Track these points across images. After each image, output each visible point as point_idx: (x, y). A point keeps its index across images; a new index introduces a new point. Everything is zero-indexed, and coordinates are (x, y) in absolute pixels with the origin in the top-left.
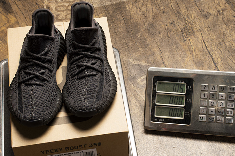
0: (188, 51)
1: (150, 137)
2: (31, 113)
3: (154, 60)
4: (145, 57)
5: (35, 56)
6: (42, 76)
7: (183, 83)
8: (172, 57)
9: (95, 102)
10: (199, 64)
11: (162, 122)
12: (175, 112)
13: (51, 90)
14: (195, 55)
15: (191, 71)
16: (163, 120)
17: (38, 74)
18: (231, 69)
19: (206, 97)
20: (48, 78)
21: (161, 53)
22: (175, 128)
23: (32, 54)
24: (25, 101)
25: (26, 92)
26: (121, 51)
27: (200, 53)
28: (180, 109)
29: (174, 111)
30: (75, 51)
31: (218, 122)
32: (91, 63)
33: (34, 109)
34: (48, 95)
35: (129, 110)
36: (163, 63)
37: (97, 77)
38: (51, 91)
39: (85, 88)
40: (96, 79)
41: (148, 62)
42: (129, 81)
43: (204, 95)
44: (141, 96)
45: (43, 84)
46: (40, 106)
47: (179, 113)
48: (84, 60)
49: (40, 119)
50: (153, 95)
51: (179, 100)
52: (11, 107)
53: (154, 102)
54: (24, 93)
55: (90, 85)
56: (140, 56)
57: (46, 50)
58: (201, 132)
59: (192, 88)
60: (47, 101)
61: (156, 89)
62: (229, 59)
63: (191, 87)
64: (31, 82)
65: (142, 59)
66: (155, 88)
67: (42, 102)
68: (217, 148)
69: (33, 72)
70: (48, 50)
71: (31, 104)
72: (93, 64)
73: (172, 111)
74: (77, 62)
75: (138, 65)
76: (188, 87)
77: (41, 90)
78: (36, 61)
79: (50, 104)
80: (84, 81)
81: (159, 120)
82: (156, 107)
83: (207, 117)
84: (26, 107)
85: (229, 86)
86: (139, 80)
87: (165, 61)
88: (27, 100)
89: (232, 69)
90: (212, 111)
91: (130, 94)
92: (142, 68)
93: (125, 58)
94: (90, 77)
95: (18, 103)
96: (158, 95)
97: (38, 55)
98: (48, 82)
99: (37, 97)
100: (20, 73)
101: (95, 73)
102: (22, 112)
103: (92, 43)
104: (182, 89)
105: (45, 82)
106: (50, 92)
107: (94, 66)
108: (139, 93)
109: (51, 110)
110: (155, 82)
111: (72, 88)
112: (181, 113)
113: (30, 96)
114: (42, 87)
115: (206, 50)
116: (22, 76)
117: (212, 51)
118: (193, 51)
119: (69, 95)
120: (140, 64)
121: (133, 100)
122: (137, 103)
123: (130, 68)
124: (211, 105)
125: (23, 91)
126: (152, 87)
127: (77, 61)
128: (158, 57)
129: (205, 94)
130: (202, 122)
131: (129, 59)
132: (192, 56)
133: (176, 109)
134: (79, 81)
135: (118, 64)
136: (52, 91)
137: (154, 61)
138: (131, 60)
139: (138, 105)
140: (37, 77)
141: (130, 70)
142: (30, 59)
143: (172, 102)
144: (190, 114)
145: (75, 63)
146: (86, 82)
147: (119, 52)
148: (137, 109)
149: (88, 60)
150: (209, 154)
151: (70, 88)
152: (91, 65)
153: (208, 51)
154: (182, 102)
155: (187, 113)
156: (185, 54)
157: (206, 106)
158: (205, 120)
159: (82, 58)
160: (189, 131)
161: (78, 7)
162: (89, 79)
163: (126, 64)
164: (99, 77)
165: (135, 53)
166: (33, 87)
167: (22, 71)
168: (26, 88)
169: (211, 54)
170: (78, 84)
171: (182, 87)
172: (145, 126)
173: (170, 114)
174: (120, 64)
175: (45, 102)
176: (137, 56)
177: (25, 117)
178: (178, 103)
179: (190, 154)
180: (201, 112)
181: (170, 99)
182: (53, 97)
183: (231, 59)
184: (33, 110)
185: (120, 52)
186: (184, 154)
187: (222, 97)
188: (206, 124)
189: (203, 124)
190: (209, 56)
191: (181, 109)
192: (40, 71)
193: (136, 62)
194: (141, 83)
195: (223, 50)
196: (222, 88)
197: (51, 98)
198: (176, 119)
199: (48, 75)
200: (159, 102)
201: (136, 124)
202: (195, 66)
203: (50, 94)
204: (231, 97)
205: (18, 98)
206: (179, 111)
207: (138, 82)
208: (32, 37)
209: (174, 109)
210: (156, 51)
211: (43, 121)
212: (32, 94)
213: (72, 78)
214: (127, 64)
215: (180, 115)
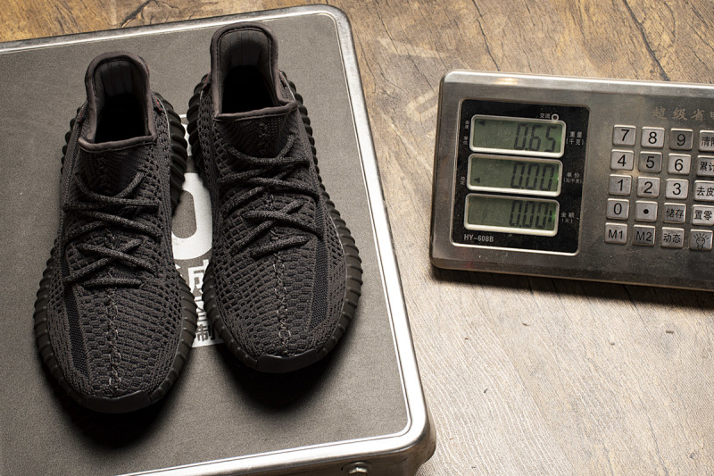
0: (567, 11)
1: (451, 292)
2: (111, 375)
3: (459, 41)
4: (428, 32)
5: (106, 201)
6: (132, 258)
7: (555, 121)
8: (517, 29)
9: (311, 327)
10: (601, 54)
11: (489, 244)
12: (529, 214)
13: (162, 296)
14: (587, 22)
15: (579, 83)
16: (491, 239)
17: (121, 254)
18: (703, 69)
19: (629, 165)
20: (151, 263)
21: (480, 19)
22: (529, 263)
23: (97, 195)
24: (90, 339)
25: (90, 311)
26: (352, 10)
27: (605, 19)
28: (545, 204)
29: (526, 212)
30: (239, 175)
31: (665, 244)
32: (288, 207)
33: (118, 362)
34: (156, 312)
35: (386, 209)
36: (488, 51)
37: (308, 249)
38: (163, 300)
39: (277, 285)
40: (306, 257)
41: (439, 47)
42: (379, 109)
43: (623, 161)
44: (418, 158)
45: (139, 282)
46: (136, 350)
47: (542, 215)
48: (265, 203)
49: (140, 389)
50: (458, 159)
51: (543, 175)
52: (52, 354)
53: (462, 183)
54: (85, 313)
55: (291, 275)
56: (414, 26)
57: (137, 180)
58: (611, 276)
59: (584, 137)
60: (154, 331)
61: (468, 140)
62: (696, 36)
63: (580, 134)
64: (101, 280)
65: (419, 39)
66: (466, 138)
67: (140, 336)
68: (662, 326)
69: (106, 251)
70: (142, 180)
71: (110, 346)
72: (294, 211)
73: (520, 211)
74: (247, 208)
75: (409, 57)
76: (573, 134)
77: (134, 301)
78: (112, 217)
79: (165, 339)
80: (270, 265)
81: (479, 238)
82: (470, 198)
83: (630, 229)
84: (97, 356)
85: (701, 131)
86: (412, 106)
87: (493, 44)
88: (97, 335)
89: (707, 68)
90: (646, 211)
91: (384, 151)
92: (421, 67)
93: (366, 36)
94: (289, 251)
95: (70, 346)
96: (475, 160)
97: (114, 199)
98: (153, 273)
99: (124, 323)
100: (68, 252)
101: (301, 239)
102: (85, 371)
103: (284, 151)
104: (551, 139)
105: (144, 276)
106: (160, 303)
107: (297, 218)
108: (411, 148)
109: (167, 357)
110: (466, 117)
111: (236, 287)
112: (548, 216)
113: (102, 321)
114: (135, 291)
115: (624, 9)
116: (73, 262)
117: (643, 11)
118: (583, 10)
119: (227, 308)
120: (413, 54)
121: (394, 172)
122: (406, 182)
123: (383, 66)
124: (645, 192)
125: (83, 308)
126: (457, 136)
127: (246, 205)
128: (470, 31)
129: (624, 156)
130: (615, 247)
131: (379, 39)
132: (578, 28)
133: (533, 202)
134: (255, 264)
135: (348, 59)
136: (167, 299)
137: (457, 45)
138: (384, 42)
139: (410, 187)
140: (118, 263)
141: (382, 74)
142: (93, 210)
143: (520, 183)
144: (576, 220)
145: (239, 212)
146: (279, 267)
147: (348, 21)
148: (408, 202)
149: (277, 201)
150: (636, 346)
151: (230, 287)
152: (289, 217)
153: (629, 9)
154: (551, 181)
155: (567, 216)
156: (555, 19)
157: (629, 195)
158: (624, 240)
159: (260, 194)
160: (573, 272)
161: (230, 38)
162: (285, 256)
163: (369, 56)
164: (313, 250)
165: (396, 19)
166: (108, 293)
167: (71, 248)
168: (90, 297)
169: (640, 21)
170: (253, 273)
171: (552, 134)
172: (434, 256)
173: (515, 220)
174: (353, 60)
175: (150, 337)
176: (404, 27)
177: (95, 387)
178: (538, 184)
179: (575, 345)
180: (611, 214)
181: (514, 172)
182: (170, 316)
183: (703, 37)
184: (117, 364)
185: (349, 16)
186: (556, 346)
187: (679, 167)
188: (627, 249)
189: (618, 250)
190: (633, 25)
191: (547, 204)
192: (126, 242)
193: (402, 49)
194: (417, 117)
195: (678, 7)
196: (681, 138)
197: (164, 320)
198: (533, 236)
199: (150, 252)
200: (477, 181)
201: (406, 251)
202: (587, 61)
203: (162, 308)
204: (708, 167)
205: (68, 328)
206: (543, 210)
207: (408, 113)
208: (94, 150)
209: (527, 205)
210: (465, 11)
211: (150, 393)
212: (109, 317)
213: (233, 256)
214: (373, 55)
215: (544, 223)
